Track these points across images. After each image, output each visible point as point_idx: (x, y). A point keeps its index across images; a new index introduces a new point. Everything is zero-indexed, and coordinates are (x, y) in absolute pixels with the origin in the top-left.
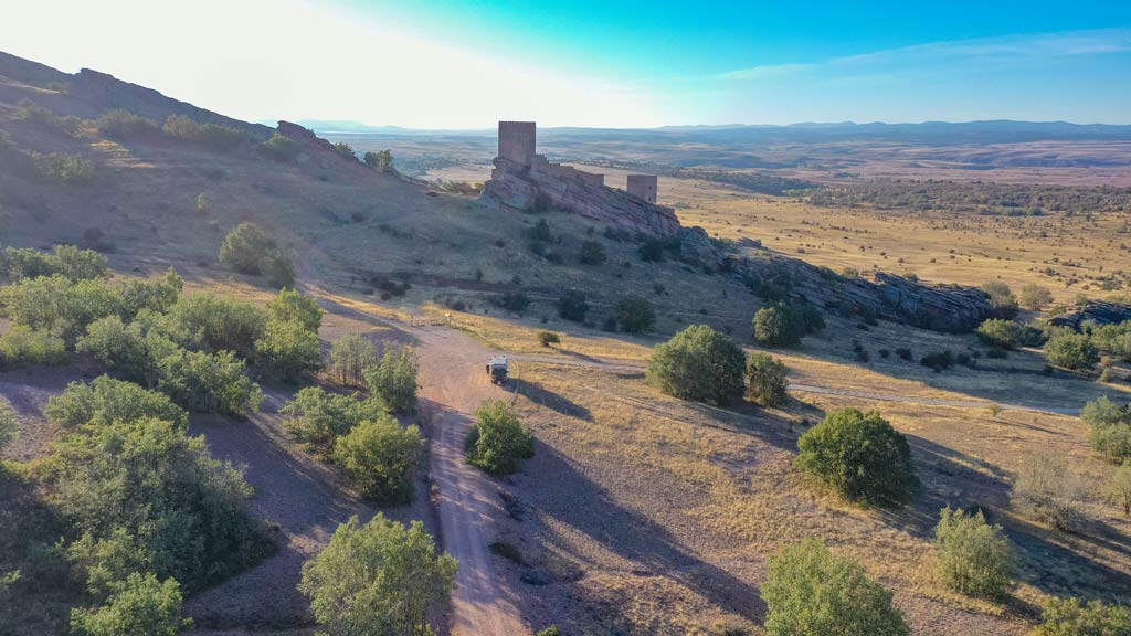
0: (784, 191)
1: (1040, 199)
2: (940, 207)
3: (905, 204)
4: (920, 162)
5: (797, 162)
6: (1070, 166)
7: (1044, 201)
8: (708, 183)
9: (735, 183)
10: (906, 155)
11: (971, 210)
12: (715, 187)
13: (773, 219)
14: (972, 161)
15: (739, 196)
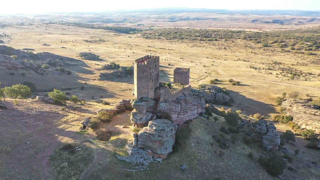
0: (130, 32)
1: (215, 35)
2: (186, 39)
3: (175, 38)
4: (157, 20)
5: (124, 20)
6: (194, 20)
7: (216, 36)
8: (105, 30)
9: (114, 30)
10: (153, 18)
11: (196, 39)
12: (108, 32)
13: (137, 45)
14: (171, 19)
15: (117, 35)
